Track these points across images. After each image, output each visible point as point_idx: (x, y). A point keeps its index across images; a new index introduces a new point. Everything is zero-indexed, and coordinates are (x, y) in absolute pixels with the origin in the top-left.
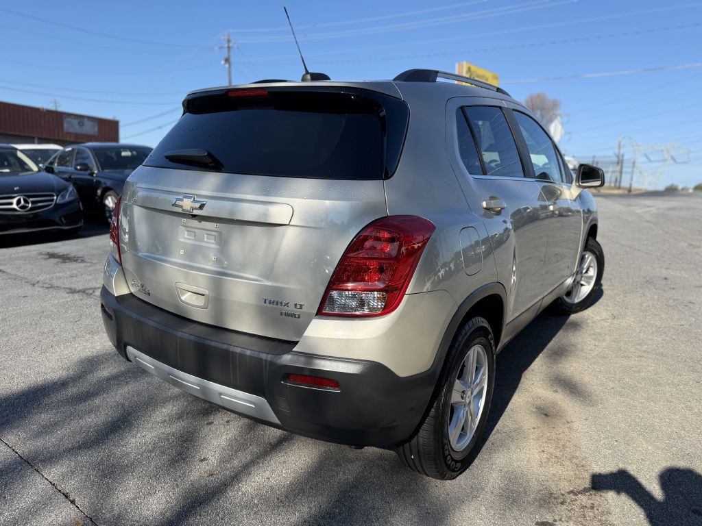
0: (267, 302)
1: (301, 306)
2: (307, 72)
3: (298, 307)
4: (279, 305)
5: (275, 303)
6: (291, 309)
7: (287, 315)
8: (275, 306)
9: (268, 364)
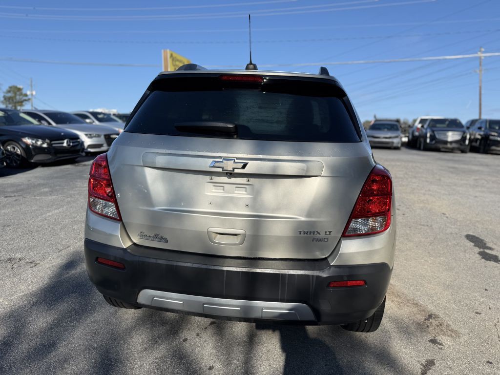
0: (302, 233)
1: (330, 232)
2: (251, 63)
3: (328, 233)
4: (312, 234)
5: (308, 233)
6: (322, 235)
7: (318, 240)
8: (309, 235)
9: (315, 279)
